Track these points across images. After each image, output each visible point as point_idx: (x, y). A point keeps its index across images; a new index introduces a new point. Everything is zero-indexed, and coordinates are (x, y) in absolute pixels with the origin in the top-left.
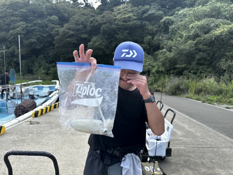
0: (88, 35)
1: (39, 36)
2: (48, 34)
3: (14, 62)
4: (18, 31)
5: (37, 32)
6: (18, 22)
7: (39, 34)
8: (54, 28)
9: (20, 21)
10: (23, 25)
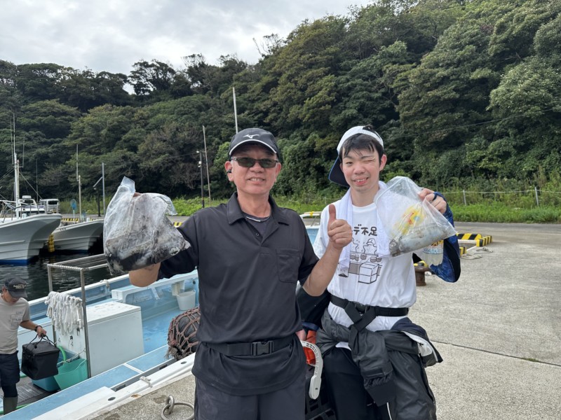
0: (490, 68)
1: (362, 100)
2: (383, 90)
3: (314, 167)
4: (321, 97)
5: (358, 92)
6: (321, 77)
7: (363, 97)
8: (398, 72)
9: (324, 76)
10: (331, 82)
